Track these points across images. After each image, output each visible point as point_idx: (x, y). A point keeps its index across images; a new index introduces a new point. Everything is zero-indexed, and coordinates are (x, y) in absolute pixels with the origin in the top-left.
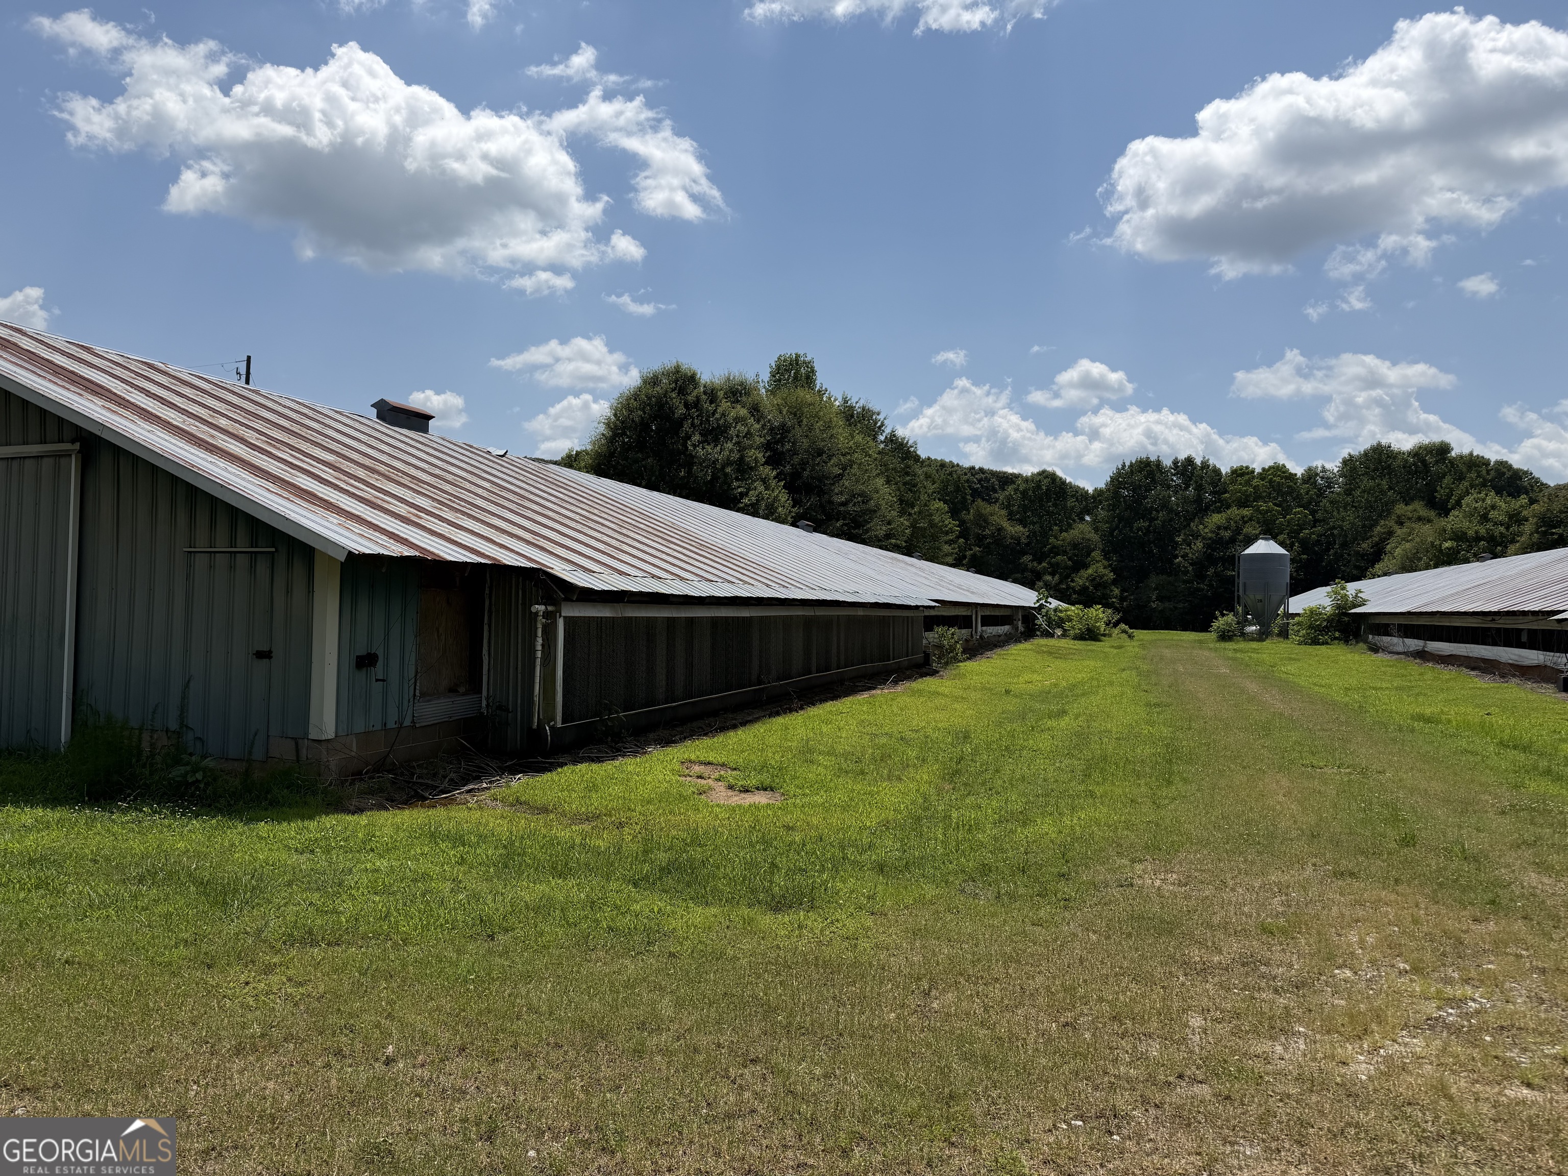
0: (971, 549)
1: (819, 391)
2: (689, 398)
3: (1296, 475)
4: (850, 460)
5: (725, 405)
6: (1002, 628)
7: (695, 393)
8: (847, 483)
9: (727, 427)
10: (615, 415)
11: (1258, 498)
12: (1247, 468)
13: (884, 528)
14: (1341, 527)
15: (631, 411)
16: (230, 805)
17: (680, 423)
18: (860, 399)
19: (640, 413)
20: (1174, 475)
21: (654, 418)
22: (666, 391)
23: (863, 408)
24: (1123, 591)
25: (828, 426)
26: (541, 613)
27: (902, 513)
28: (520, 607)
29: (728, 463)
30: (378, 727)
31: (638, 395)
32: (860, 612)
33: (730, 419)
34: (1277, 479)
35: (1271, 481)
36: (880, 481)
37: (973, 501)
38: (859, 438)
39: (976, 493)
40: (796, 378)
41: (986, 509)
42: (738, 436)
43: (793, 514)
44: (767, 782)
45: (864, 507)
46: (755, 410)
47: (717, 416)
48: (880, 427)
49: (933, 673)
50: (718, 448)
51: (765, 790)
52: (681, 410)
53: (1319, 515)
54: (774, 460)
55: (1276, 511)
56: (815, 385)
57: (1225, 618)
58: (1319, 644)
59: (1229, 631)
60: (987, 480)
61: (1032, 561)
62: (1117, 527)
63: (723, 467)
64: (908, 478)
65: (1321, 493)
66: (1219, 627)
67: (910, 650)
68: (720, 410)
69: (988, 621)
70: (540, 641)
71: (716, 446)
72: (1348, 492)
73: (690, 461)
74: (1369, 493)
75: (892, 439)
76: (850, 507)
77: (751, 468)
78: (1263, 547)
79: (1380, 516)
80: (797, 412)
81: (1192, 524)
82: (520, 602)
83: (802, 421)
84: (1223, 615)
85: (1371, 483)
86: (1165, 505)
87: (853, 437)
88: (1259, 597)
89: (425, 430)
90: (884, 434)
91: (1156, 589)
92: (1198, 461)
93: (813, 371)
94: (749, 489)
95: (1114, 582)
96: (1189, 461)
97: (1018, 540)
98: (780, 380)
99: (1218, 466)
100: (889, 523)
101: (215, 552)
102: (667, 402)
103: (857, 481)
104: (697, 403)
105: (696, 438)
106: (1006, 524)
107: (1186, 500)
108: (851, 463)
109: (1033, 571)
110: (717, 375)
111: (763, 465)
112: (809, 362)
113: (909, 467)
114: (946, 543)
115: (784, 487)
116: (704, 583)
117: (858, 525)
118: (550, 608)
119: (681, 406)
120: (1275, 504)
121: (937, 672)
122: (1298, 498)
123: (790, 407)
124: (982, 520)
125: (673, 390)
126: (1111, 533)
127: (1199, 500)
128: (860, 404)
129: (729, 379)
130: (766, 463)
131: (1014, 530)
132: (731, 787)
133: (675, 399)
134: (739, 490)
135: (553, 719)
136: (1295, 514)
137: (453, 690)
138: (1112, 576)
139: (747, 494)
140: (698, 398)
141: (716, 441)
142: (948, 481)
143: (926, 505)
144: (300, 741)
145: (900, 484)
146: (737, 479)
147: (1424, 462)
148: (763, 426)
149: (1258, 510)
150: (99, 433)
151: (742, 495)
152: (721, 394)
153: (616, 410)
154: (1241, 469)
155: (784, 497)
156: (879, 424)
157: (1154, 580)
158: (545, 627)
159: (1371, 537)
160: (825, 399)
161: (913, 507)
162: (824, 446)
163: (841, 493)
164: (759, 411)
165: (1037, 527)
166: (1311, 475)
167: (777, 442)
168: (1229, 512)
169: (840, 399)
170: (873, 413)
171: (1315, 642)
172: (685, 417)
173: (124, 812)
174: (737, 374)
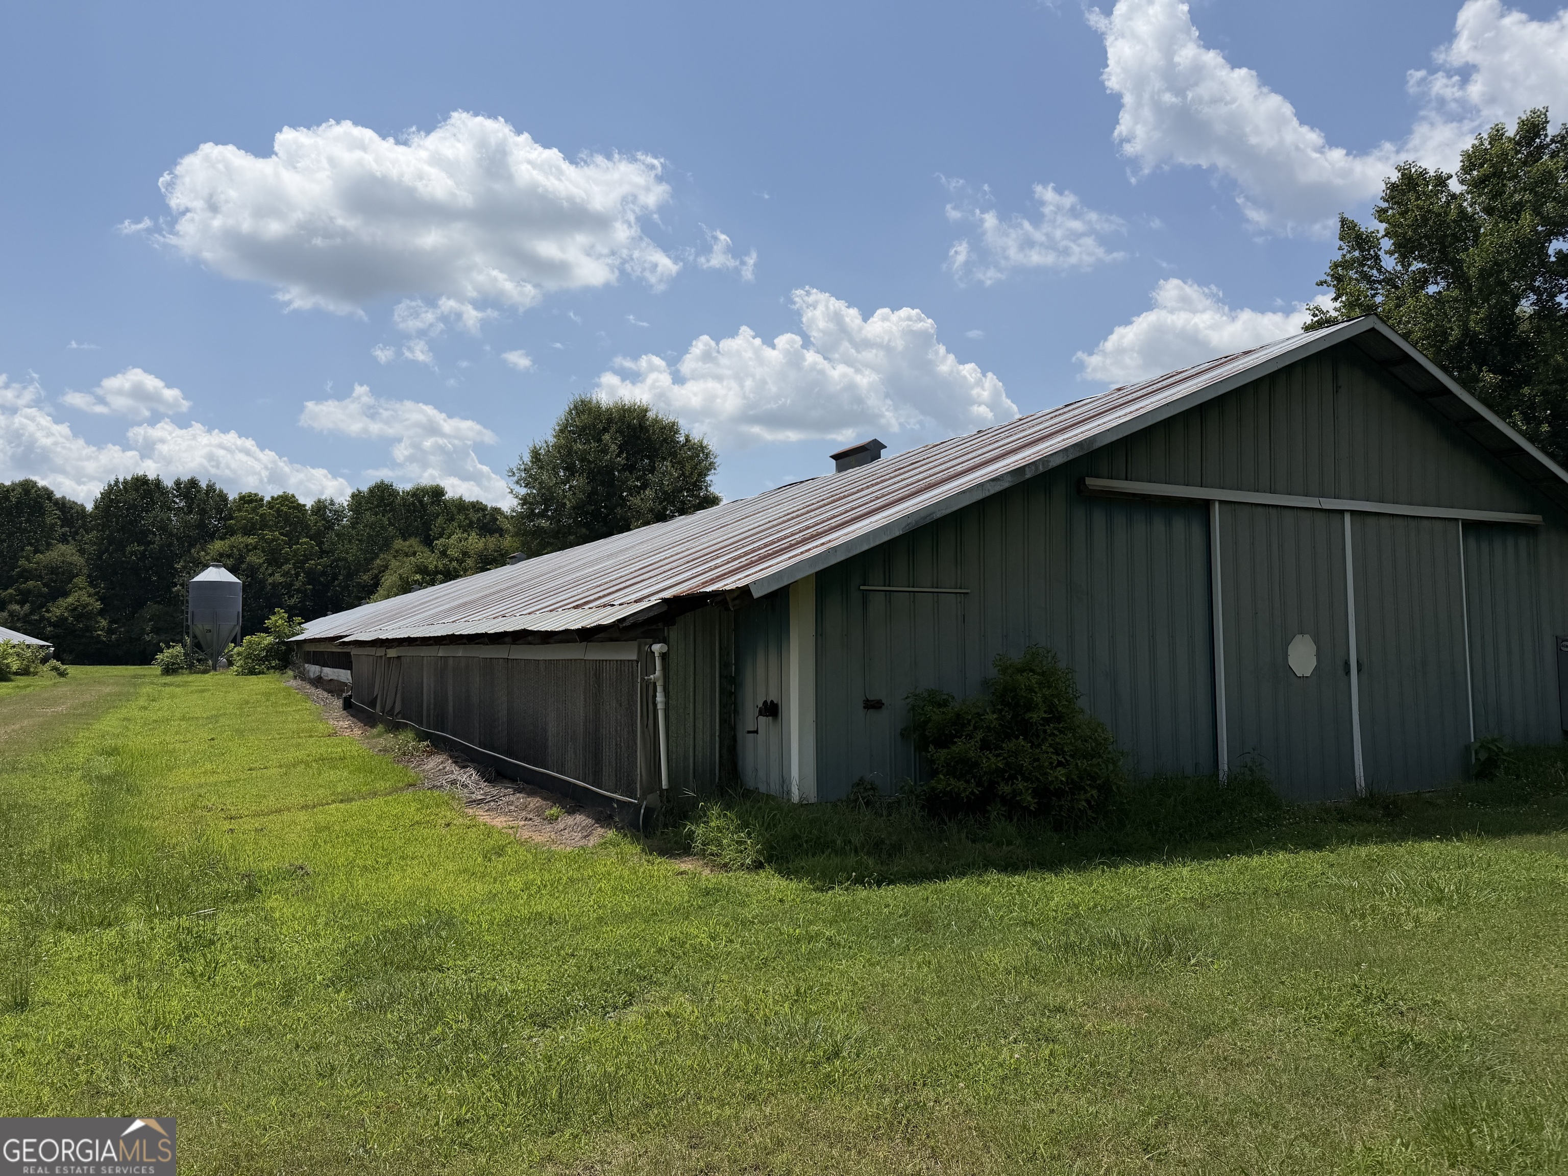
3: (304, 506)
11: (264, 525)
12: (256, 495)
14: (345, 559)
20: (177, 497)
24: (112, 622)
34: (285, 509)
35: (278, 510)
53: (326, 547)
55: (282, 540)
57: (170, 651)
58: (256, 674)
59: (173, 664)
62: (107, 550)
65: (329, 526)
66: (163, 660)
72: (354, 525)
74: (371, 527)
78: (214, 574)
79: (381, 550)
81: (193, 551)
84: (168, 647)
85: (373, 518)
86: (164, 528)
88: (207, 627)
91: (150, 620)
92: (203, 485)
95: (102, 612)
96: (193, 483)
99: (225, 492)
107: (186, 525)
120: (281, 534)
122: (307, 527)
126: (100, 558)
127: (201, 525)
136: (301, 544)
138: (98, 605)
147: (421, 502)
149: (262, 538)
154: (249, 496)
157: (152, 608)
159: (372, 569)
166: (320, 508)
168: (232, 539)
171: (252, 672)
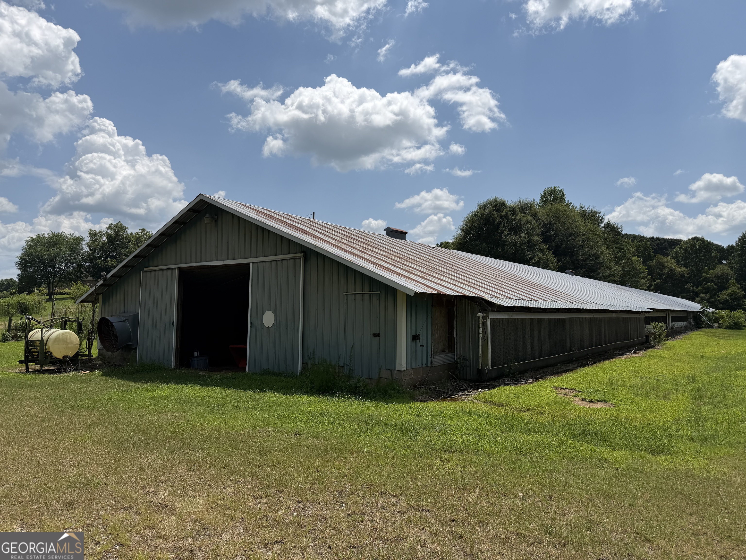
0: (655, 281)
1: (567, 204)
2: (502, 213)
4: (587, 238)
5: (520, 215)
6: (682, 323)
7: (505, 211)
8: (586, 250)
9: (521, 226)
10: (466, 225)
13: (608, 272)
15: (473, 222)
16: (373, 396)
17: (498, 226)
18: (589, 206)
19: (478, 223)
21: (485, 225)
22: (491, 211)
23: (592, 211)
25: (574, 221)
26: (481, 317)
27: (617, 263)
28: (470, 314)
29: (523, 243)
30: (420, 366)
31: (477, 215)
32: (614, 315)
33: (523, 222)
36: (604, 248)
37: (655, 255)
38: (591, 226)
39: (656, 252)
40: (554, 199)
41: (664, 259)
42: (527, 230)
43: (558, 267)
44: (602, 398)
45: (596, 261)
46: (535, 216)
47: (517, 221)
48: (601, 220)
49: (653, 347)
50: (518, 236)
51: (602, 401)
52: (499, 220)
54: (546, 240)
56: (565, 201)
60: (661, 244)
61: (692, 286)
63: (521, 246)
64: (618, 245)
67: (639, 335)
68: (518, 218)
69: (675, 319)
70: (481, 329)
71: (516, 235)
73: (504, 243)
75: (608, 225)
76: (588, 262)
77: (535, 245)
80: (557, 215)
82: (470, 312)
83: (560, 220)
87: (587, 226)
89: (404, 239)
90: (603, 223)
93: (564, 195)
94: (534, 256)
97: (683, 275)
98: (546, 200)
100: (610, 269)
101: (356, 294)
102: (491, 217)
103: (592, 248)
104: (506, 216)
105: (507, 232)
106: (675, 267)
108: (588, 239)
109: (693, 292)
110: (514, 201)
111: (541, 243)
112: (561, 191)
113: (618, 239)
114: (642, 278)
115: (553, 253)
116: (533, 301)
117: (593, 271)
118: (485, 315)
119: (498, 218)
121: (655, 346)
123: (553, 213)
124: (661, 265)
125: (495, 210)
128: (590, 209)
129: (520, 202)
130: (542, 242)
131: (680, 270)
132: (584, 400)
133: (495, 215)
134: (529, 256)
135: (488, 365)
137: (443, 351)
139: (533, 258)
140: (506, 213)
141: (516, 233)
142: (639, 245)
143: (629, 259)
144: (393, 371)
145: (614, 249)
146: (528, 251)
148: (540, 224)
150: (314, 249)
151: (531, 258)
152: (518, 210)
153: (466, 222)
155: (552, 259)
156: (600, 218)
158: (483, 323)
160: (570, 208)
161: (622, 260)
162: (572, 232)
163: (583, 255)
164: (536, 217)
165: (694, 268)
167: (547, 232)
169: (578, 207)
170: (597, 213)
172: (500, 223)
173: (338, 397)
174: (524, 200)
